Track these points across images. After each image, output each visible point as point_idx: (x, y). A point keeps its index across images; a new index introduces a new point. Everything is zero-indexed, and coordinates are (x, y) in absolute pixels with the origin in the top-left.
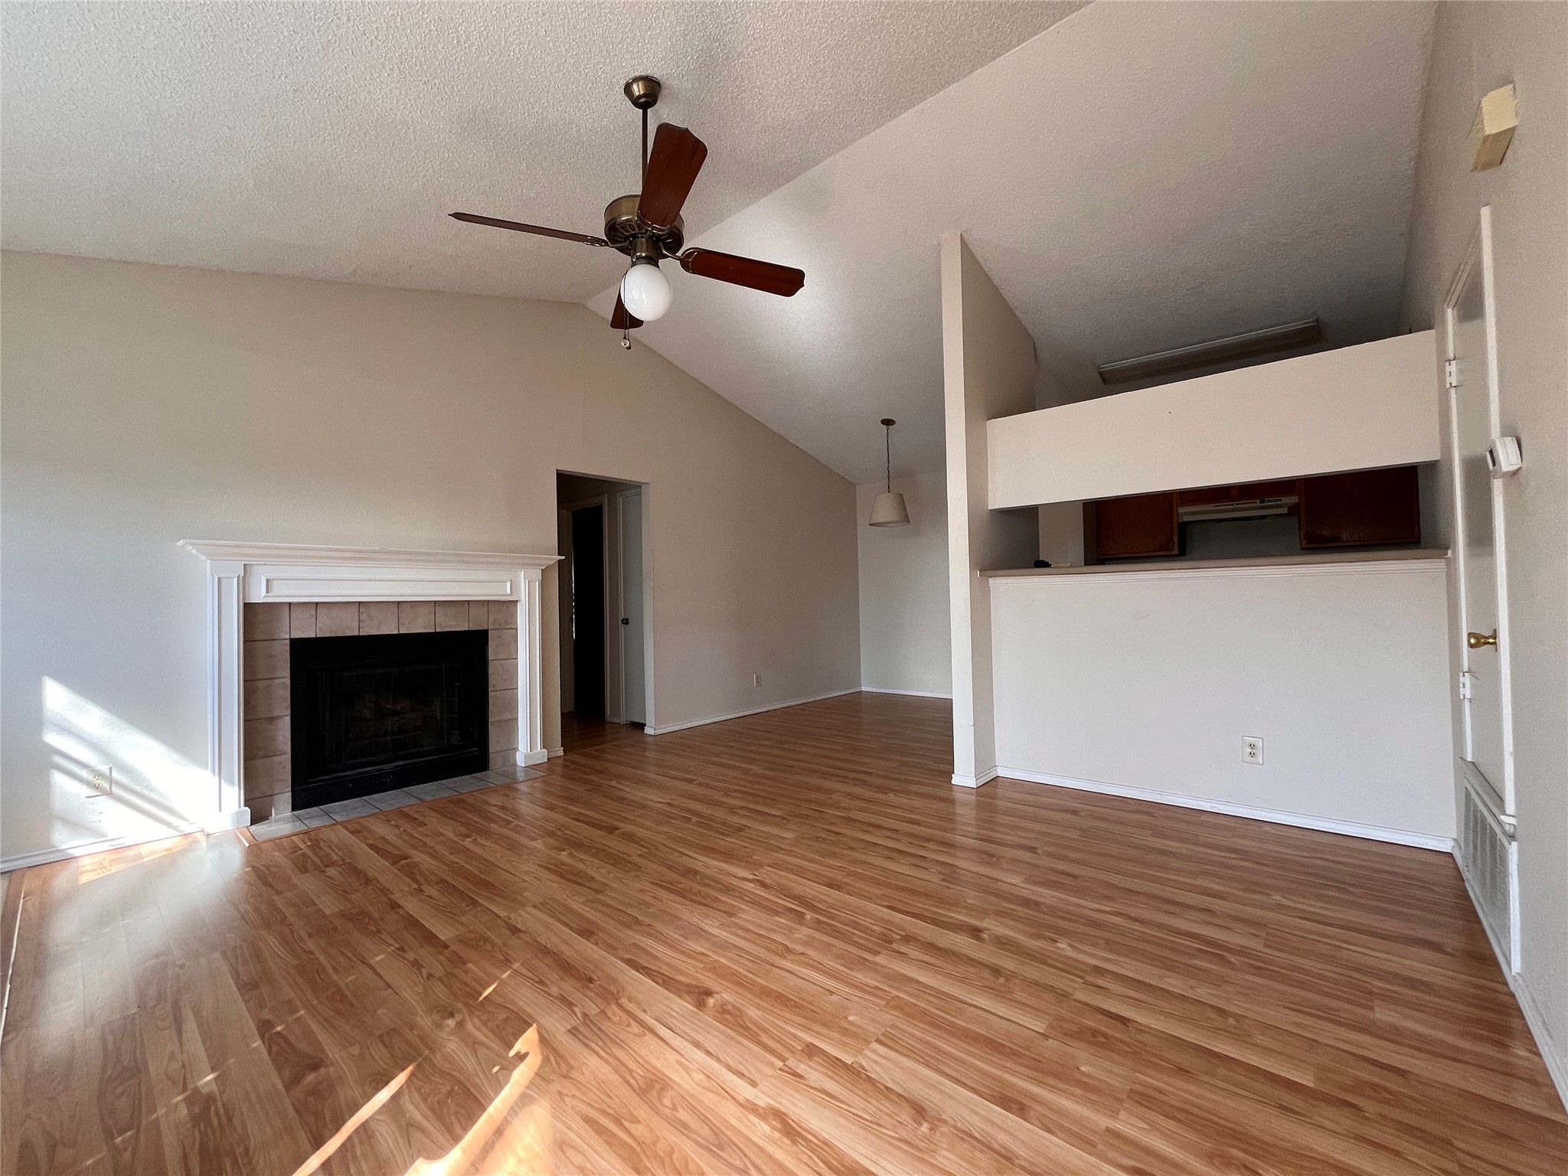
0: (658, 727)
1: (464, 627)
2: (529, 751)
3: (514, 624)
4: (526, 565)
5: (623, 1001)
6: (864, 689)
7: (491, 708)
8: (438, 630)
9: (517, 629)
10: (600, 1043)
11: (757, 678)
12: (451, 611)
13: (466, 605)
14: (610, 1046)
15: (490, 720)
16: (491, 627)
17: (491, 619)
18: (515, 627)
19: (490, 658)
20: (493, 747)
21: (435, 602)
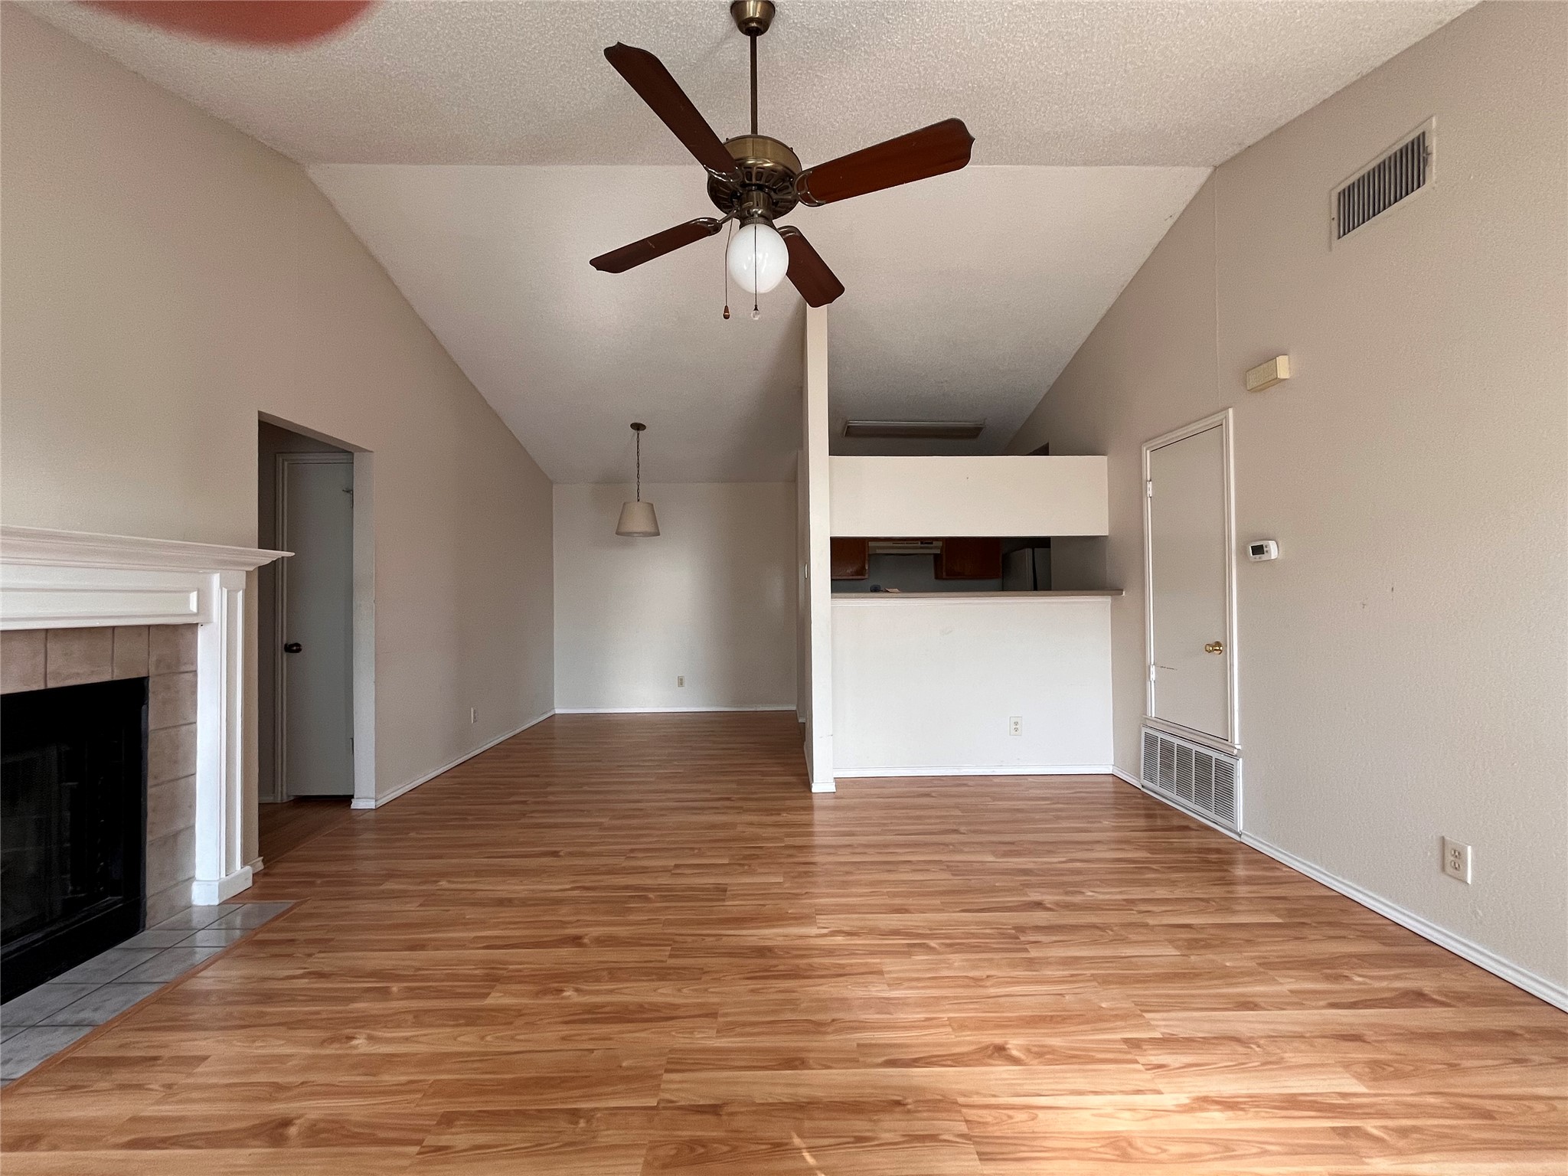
0: (379, 796)
1: (104, 674)
2: (223, 875)
3: (192, 664)
4: (222, 564)
5: (961, 1100)
6: (558, 711)
7: (151, 817)
8: (51, 685)
9: (196, 671)
10: (1023, 1148)
11: (474, 713)
12: (77, 647)
13: (109, 633)
14: (1035, 1143)
15: (149, 838)
16: (153, 671)
17: (153, 659)
18: (192, 668)
19: (151, 727)
20: (153, 885)
21: (47, 630)
